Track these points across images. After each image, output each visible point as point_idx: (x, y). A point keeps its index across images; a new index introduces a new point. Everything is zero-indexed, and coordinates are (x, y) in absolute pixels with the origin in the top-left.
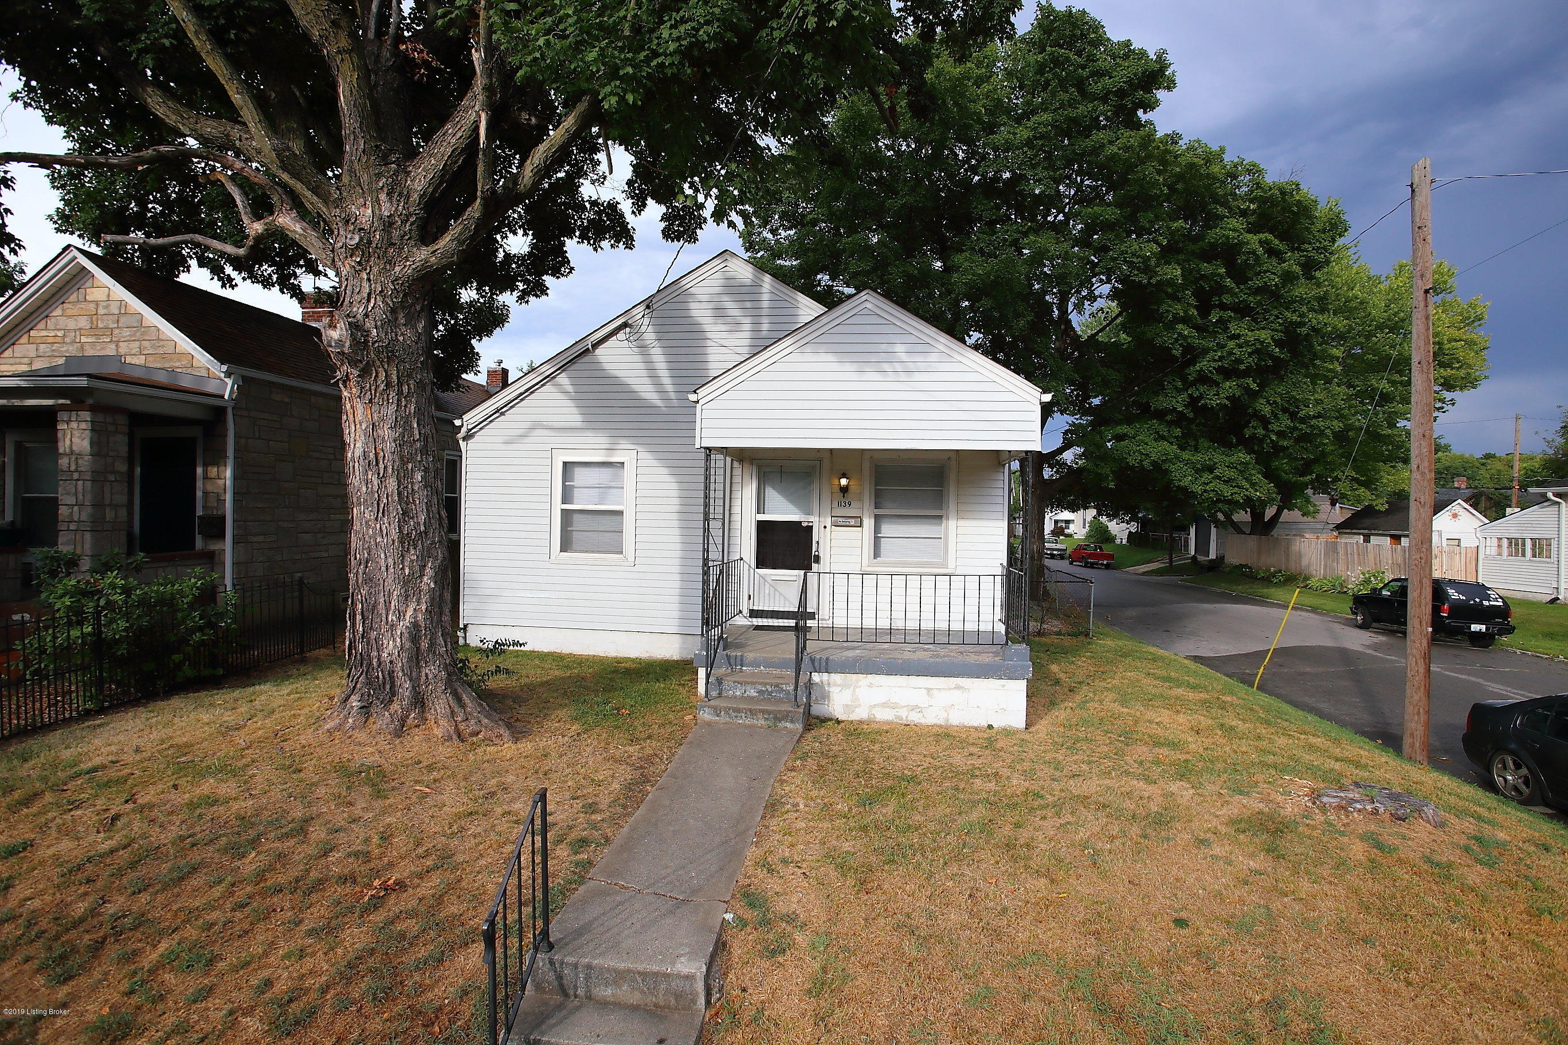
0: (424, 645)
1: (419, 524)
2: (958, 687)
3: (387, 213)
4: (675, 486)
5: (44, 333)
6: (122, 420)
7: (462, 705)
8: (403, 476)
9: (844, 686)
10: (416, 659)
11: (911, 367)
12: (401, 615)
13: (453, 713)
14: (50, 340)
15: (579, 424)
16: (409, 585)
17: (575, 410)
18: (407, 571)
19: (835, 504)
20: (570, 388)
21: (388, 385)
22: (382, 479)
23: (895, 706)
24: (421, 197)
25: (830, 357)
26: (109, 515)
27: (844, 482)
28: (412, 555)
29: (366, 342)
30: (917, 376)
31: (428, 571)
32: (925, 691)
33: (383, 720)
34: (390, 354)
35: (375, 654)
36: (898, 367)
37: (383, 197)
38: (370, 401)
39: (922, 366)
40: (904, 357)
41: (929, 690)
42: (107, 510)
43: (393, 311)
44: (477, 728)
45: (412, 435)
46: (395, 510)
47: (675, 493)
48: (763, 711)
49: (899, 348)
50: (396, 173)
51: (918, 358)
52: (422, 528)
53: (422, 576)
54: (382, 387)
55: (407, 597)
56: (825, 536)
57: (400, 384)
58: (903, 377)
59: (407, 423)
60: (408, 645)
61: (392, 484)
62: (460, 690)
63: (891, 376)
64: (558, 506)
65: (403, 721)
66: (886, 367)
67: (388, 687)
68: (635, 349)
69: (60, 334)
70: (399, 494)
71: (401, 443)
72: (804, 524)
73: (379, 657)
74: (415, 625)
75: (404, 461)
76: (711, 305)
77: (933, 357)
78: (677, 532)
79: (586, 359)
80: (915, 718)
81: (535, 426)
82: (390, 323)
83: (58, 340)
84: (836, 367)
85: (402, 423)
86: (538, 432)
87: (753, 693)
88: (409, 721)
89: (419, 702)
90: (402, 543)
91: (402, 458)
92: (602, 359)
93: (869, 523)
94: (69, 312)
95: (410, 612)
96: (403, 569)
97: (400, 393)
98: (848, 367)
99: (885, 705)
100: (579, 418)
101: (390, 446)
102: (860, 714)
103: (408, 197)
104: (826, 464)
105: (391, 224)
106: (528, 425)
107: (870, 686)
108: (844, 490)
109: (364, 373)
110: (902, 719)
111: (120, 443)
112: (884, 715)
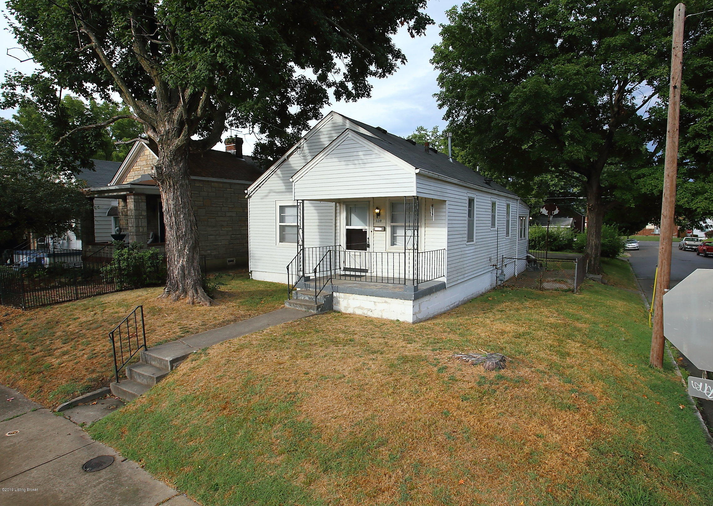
0: (186, 272)
1: (182, 232)
2: (386, 302)
3: (167, 129)
4: (316, 214)
5: (136, 167)
6: (144, 198)
7: (197, 293)
8: (177, 216)
9: (344, 298)
10: (184, 277)
11: (365, 161)
12: (178, 262)
13: (193, 296)
14: (138, 170)
15: (284, 190)
16: (181, 252)
17: (283, 184)
18: (179, 248)
19: (375, 221)
20: (281, 175)
21: (170, 186)
22: (171, 217)
23: (362, 308)
24: (177, 121)
25: (336, 160)
26: (141, 230)
27: (377, 211)
28: (181, 243)
29: (162, 173)
30: (368, 165)
31: (187, 248)
32: (373, 303)
33: (173, 296)
34: (170, 176)
35: (172, 275)
36: (360, 162)
37: (166, 123)
38: (166, 192)
39: (369, 161)
40: (362, 157)
41: (375, 302)
42: (140, 228)
43: (171, 161)
44: (199, 301)
45: (179, 202)
46: (175, 227)
47: (317, 218)
48: (304, 305)
49: (360, 153)
50: (170, 114)
51: (368, 157)
52: (184, 233)
53: (184, 249)
54: (168, 187)
55: (180, 256)
56: (371, 235)
57: (174, 185)
58: (362, 166)
59: (177, 198)
60: (180, 272)
61: (173, 218)
62: (198, 289)
63: (358, 166)
64: (278, 224)
65: (179, 297)
66: (356, 162)
67: (176, 286)
68: (302, 157)
69: (140, 167)
70: (176, 222)
71: (175, 205)
72: (364, 230)
73: (173, 275)
74: (183, 265)
75: (177, 212)
76: (328, 136)
77: (373, 156)
78: (318, 234)
79: (286, 163)
80: (370, 314)
81: (271, 191)
82: (170, 165)
83: (139, 169)
84: (338, 163)
85: (175, 199)
86: (271, 194)
87: (307, 298)
88: (181, 297)
89: (185, 292)
90: (177, 238)
91: (176, 210)
92: (291, 162)
93: (388, 229)
94: (141, 160)
95: (181, 261)
96: (178, 247)
97: (174, 189)
98: (343, 163)
99: (359, 308)
100: (284, 187)
101: (172, 206)
102: (350, 311)
103: (174, 122)
104: (371, 203)
105: (169, 132)
106: (267, 191)
107: (354, 299)
108: (378, 214)
109: (163, 183)
110: (365, 314)
111: (144, 205)
112: (359, 312)
